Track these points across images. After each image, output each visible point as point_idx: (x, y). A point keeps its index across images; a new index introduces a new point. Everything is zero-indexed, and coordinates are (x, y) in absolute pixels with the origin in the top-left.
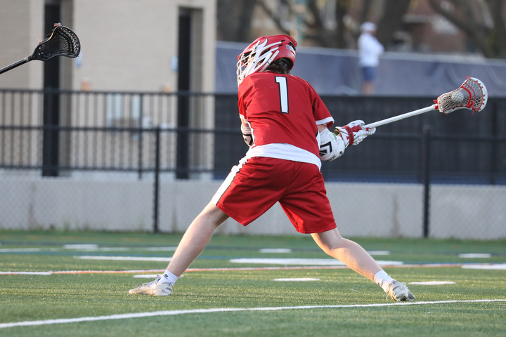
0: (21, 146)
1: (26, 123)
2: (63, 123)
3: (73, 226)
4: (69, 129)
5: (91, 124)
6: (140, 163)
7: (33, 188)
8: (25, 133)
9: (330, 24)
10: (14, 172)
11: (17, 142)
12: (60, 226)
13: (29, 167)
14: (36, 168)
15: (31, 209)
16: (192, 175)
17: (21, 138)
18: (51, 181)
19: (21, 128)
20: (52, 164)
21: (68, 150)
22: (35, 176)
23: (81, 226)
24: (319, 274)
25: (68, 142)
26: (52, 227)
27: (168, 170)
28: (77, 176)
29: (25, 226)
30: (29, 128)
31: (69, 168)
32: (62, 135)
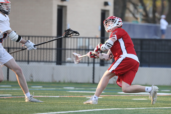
0: (49, 55)
1: (51, 47)
2: (63, 47)
3: (66, 81)
4: (65, 49)
5: (72, 48)
6: (88, 61)
7: (53, 68)
8: (51, 51)
9: (151, 16)
10: (47, 63)
11: (48, 54)
12: (62, 81)
13: (52, 62)
14: (54, 62)
15: (53, 76)
16: (105, 65)
17: (50, 52)
18: (59, 66)
19: (50, 49)
20: (60, 61)
21: (65, 56)
22: (54, 65)
23: (69, 81)
24: (147, 97)
25: (65, 54)
26: (60, 81)
27: (97, 63)
28: (68, 65)
29: (51, 81)
30: (52, 49)
31: (65, 62)
32: (63, 51)
